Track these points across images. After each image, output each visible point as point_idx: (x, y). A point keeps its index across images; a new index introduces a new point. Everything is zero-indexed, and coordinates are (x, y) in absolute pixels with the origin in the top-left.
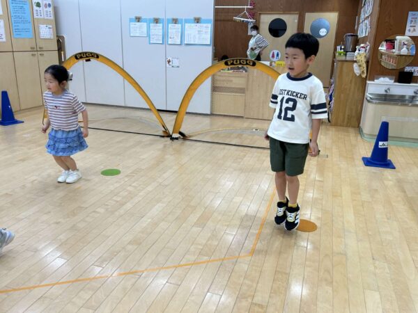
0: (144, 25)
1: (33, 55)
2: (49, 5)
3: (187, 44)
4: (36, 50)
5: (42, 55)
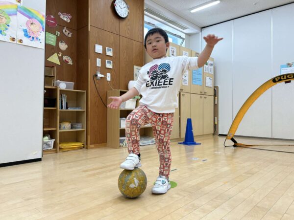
1: (201, 97)
2: (212, 64)
4: (203, 94)
5: (205, 98)
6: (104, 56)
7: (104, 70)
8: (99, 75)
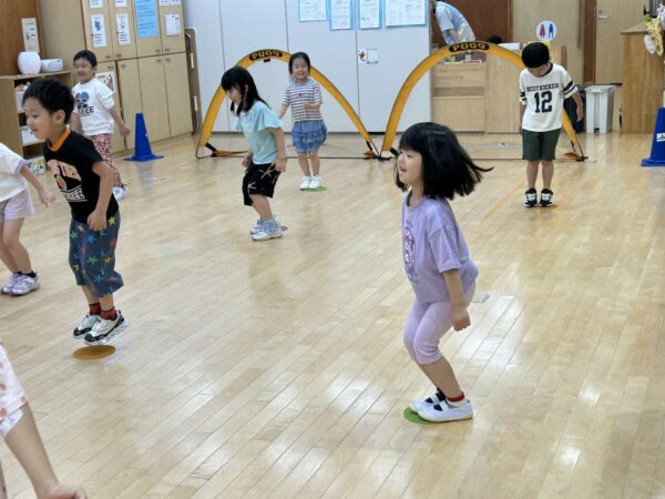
0: (321, 3)
1: (158, 61)
3: (390, 27)
4: (162, 54)
5: (168, 60)
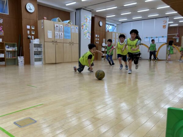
0: (148, 39)
3: (160, 43)
6: (97, 37)
7: (97, 41)
8: (97, 42)
